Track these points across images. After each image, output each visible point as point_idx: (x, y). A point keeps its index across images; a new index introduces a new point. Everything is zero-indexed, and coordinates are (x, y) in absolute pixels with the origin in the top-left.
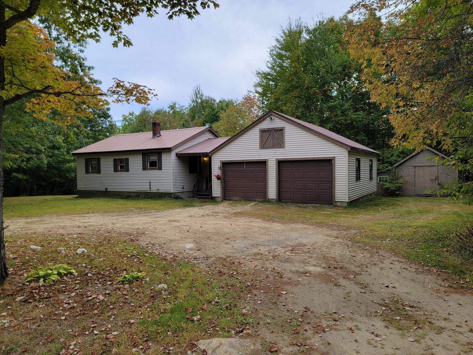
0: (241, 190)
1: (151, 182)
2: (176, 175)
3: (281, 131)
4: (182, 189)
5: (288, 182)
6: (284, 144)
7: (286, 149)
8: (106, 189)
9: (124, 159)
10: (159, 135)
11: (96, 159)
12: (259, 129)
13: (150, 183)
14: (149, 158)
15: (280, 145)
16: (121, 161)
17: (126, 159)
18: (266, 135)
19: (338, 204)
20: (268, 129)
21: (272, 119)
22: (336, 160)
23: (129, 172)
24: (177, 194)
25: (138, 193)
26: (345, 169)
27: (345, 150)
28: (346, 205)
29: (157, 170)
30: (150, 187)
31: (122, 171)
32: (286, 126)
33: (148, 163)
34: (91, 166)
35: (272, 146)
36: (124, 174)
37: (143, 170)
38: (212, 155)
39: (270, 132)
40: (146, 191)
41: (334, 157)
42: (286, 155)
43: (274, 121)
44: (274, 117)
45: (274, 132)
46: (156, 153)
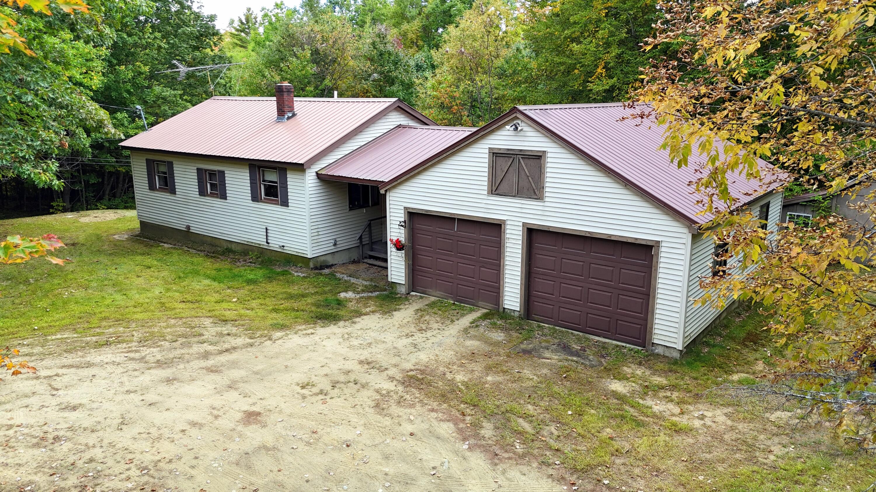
0: (447, 277)
1: (268, 228)
2: (318, 220)
3: (538, 161)
4: (333, 247)
5: (548, 278)
6: (543, 192)
7: (546, 204)
8: (188, 227)
9: (215, 171)
10: (290, 115)
11: (165, 162)
12: (487, 146)
13: (266, 229)
14: (263, 176)
15: (535, 193)
16: (212, 174)
17: (219, 172)
18: (503, 163)
19: (659, 350)
20: (508, 150)
21: (517, 128)
22: (663, 249)
23: (227, 201)
24: (322, 258)
25: (246, 247)
26: (681, 273)
27: (686, 230)
28: (677, 355)
29: (278, 204)
30: (267, 239)
31: (214, 197)
32: (548, 150)
33: (262, 187)
34: (159, 176)
35: (514, 192)
36: (217, 202)
37: (253, 200)
38: (386, 191)
39: (511, 159)
40: (260, 244)
41: (658, 242)
42: (545, 218)
43: (522, 133)
44: (523, 124)
45: (521, 160)
46: (275, 168)
